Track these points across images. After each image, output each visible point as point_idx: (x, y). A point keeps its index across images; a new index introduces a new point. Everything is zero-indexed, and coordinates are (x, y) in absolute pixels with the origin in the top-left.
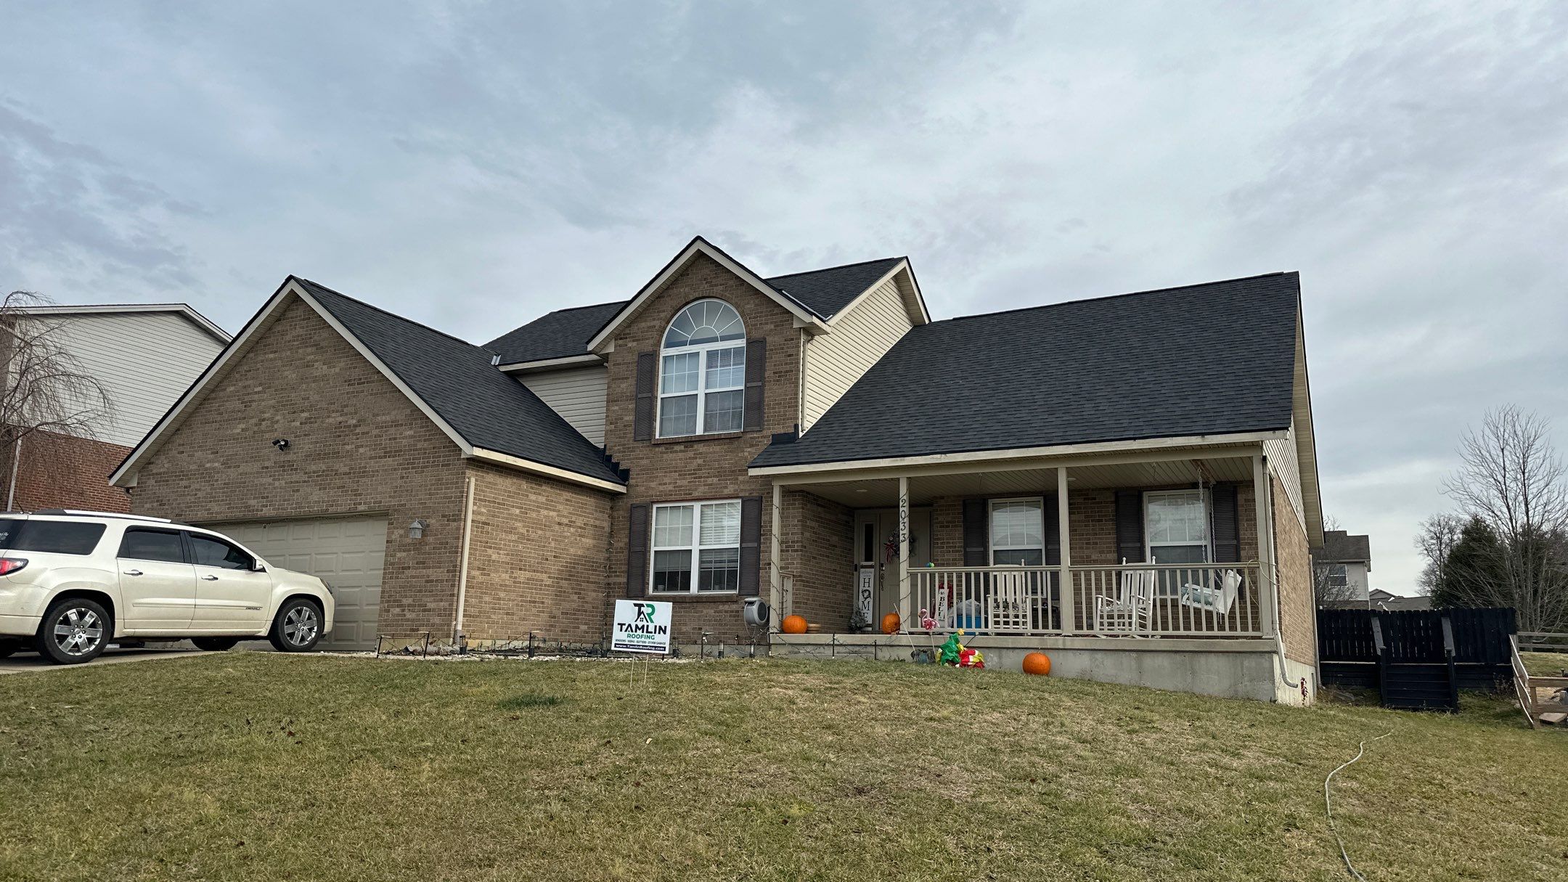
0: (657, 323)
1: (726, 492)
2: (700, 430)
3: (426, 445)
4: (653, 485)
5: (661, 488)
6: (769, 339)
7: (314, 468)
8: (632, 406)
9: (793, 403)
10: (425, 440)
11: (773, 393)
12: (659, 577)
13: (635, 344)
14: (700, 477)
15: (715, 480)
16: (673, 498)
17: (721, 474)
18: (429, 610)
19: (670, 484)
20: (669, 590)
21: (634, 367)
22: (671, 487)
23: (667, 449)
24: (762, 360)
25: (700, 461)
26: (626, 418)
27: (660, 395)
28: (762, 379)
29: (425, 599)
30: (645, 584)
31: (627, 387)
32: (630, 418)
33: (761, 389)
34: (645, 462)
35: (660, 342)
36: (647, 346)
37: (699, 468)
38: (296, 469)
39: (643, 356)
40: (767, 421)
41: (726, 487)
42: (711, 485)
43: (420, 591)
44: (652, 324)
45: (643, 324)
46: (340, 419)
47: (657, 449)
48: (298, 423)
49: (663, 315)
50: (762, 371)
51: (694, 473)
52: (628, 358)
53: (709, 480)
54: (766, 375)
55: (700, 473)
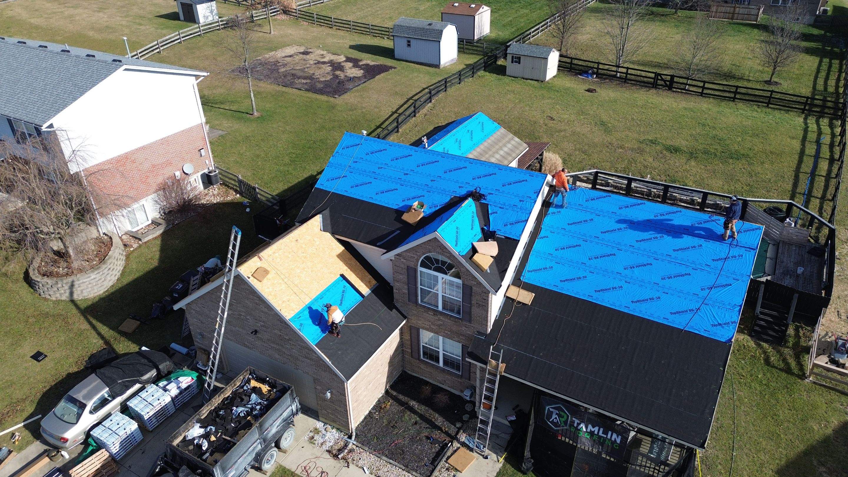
0: (416, 257)
2: (440, 308)
4: (420, 322)
5: (423, 325)
6: (474, 288)
8: (406, 287)
9: (486, 319)
11: (475, 311)
12: (425, 353)
13: (405, 261)
14: (442, 329)
15: (449, 333)
16: (430, 330)
17: (451, 331)
19: (428, 325)
20: (430, 359)
21: (406, 271)
22: (428, 327)
23: (425, 309)
24: (471, 295)
25: (442, 323)
26: (404, 291)
27: (419, 287)
28: (471, 304)
30: (419, 356)
31: (403, 277)
32: (406, 291)
33: (470, 308)
34: (415, 312)
35: (417, 265)
36: (412, 264)
37: (441, 325)
39: (408, 268)
41: (454, 338)
44: (413, 255)
45: (409, 254)
47: (420, 308)
49: (418, 254)
50: (471, 300)
51: (439, 326)
52: (403, 266)
53: (446, 332)
54: (473, 302)
55: (441, 327)
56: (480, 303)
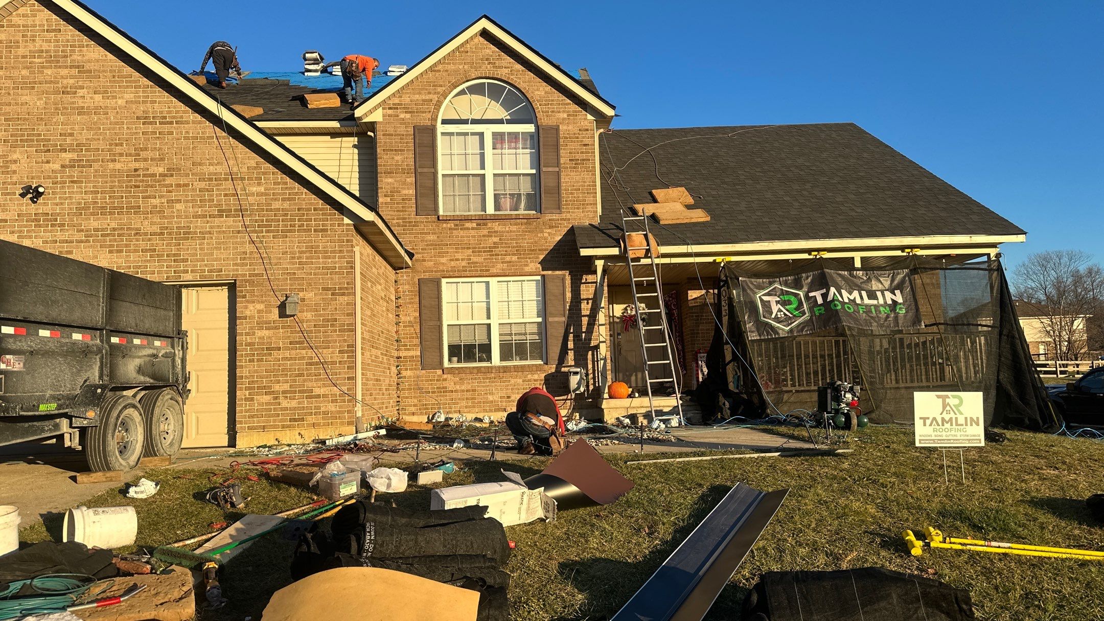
0: (434, 97)
1: (527, 269)
2: (490, 209)
3: (286, 205)
4: (443, 260)
5: (453, 263)
7: (94, 224)
8: (411, 180)
10: (283, 200)
11: (569, 179)
13: (408, 116)
14: (496, 255)
15: (515, 258)
16: (468, 273)
17: (519, 251)
18: (318, 396)
19: (462, 260)
21: (410, 140)
22: (464, 263)
23: (457, 225)
24: (557, 146)
25: (496, 240)
26: (405, 192)
27: (441, 171)
28: (557, 164)
29: (310, 384)
30: (442, 356)
31: (404, 159)
32: (412, 192)
33: (558, 174)
34: (431, 237)
35: (436, 117)
36: (424, 120)
37: (495, 245)
38: (63, 225)
39: (417, 129)
40: (566, 205)
41: (527, 265)
42: (510, 262)
43: (301, 375)
44: (427, 98)
45: (417, 97)
46: (137, 165)
47: (445, 225)
48: (57, 167)
49: (439, 89)
50: (558, 157)
51: (490, 250)
52: (402, 130)
53: (508, 258)
54: (562, 161)
55: (497, 251)
56: (578, 156)
